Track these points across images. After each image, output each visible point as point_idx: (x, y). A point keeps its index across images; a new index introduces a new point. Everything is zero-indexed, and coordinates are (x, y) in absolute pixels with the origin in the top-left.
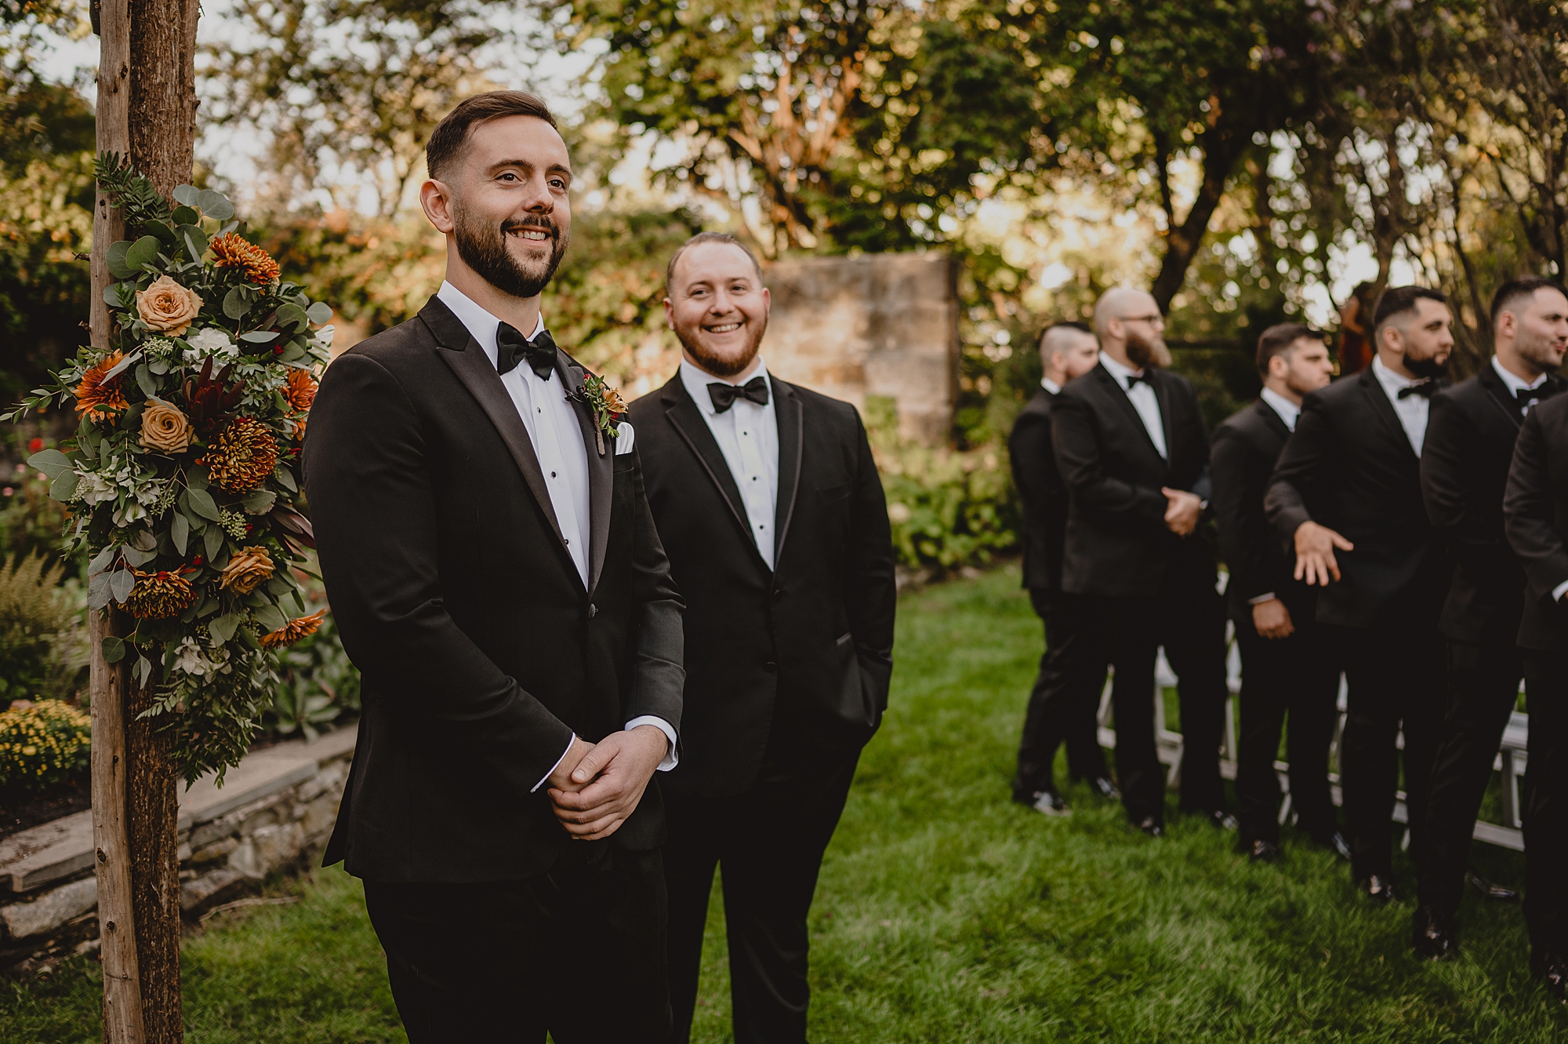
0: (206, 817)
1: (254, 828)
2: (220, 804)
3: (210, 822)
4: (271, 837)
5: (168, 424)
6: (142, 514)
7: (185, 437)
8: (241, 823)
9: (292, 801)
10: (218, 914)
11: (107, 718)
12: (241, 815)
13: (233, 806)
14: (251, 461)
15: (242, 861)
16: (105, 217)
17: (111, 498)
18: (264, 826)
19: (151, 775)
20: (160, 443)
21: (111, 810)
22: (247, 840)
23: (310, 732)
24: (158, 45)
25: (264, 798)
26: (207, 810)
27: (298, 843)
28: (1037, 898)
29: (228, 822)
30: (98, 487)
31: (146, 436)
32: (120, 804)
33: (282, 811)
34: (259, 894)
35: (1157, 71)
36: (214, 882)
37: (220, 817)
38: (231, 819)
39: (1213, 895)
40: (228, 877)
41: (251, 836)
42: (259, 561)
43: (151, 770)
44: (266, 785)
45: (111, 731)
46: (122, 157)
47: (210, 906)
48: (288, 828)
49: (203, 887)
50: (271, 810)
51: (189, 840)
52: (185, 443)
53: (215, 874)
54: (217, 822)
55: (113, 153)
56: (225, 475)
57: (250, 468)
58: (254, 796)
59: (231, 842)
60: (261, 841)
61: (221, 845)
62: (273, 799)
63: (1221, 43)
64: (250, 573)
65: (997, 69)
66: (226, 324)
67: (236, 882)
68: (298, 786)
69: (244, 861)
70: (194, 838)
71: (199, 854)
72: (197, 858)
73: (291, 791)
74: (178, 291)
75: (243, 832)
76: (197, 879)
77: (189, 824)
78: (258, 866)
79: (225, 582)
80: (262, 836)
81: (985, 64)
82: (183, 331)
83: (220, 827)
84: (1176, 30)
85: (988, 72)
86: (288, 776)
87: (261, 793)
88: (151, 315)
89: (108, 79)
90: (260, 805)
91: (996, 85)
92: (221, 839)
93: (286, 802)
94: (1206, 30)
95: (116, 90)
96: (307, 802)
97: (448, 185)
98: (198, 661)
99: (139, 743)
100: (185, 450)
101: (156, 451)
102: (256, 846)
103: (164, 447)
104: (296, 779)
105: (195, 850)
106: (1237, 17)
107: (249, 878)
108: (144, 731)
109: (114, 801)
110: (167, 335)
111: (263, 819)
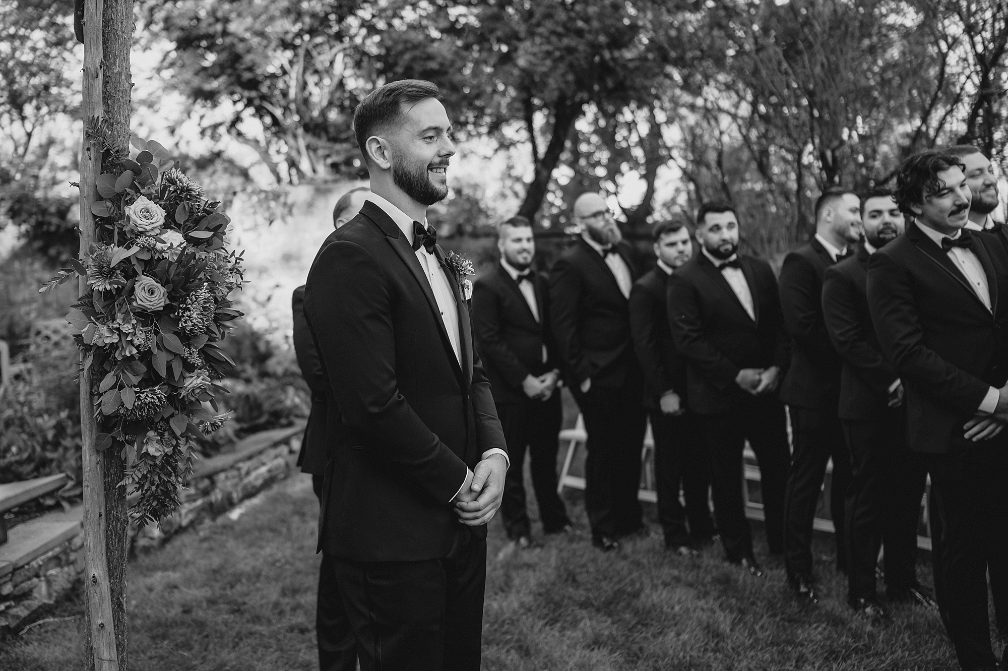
0: (21, 564)
1: (47, 570)
2: (28, 555)
3: (23, 567)
4: (56, 576)
5: (152, 292)
6: (135, 351)
7: (163, 300)
8: (40, 566)
9: (68, 551)
10: (30, 629)
11: (95, 487)
12: (40, 561)
13: (35, 555)
14: (202, 314)
15: (40, 593)
16: (90, 159)
17: (115, 341)
18: (52, 569)
19: (119, 525)
20: (147, 304)
21: (99, 548)
22: (43, 578)
23: (65, 504)
24: (117, 48)
25: (52, 549)
26: (21, 559)
27: (71, 579)
28: (570, 582)
29: (33, 567)
30: (107, 334)
31: (138, 299)
32: (104, 544)
33: (63, 557)
34: (54, 615)
35: (544, 65)
36: (26, 608)
37: (28, 564)
38: (34, 564)
39: (676, 573)
40: (35, 604)
41: (45, 576)
42: (203, 379)
43: (119, 521)
44: (53, 540)
45: (98, 496)
46: (101, 120)
47: (25, 625)
48: (66, 569)
49: (21, 611)
50: (56, 558)
51: (11, 580)
52: (163, 304)
53: (26, 602)
54: (26, 567)
55: (96, 117)
56: (191, 324)
57: (201, 319)
58: (46, 548)
59: (35, 580)
60: (52, 579)
61: (29, 582)
62: (57, 550)
63: (581, 48)
64: (200, 387)
65: (447, 63)
66: (178, 227)
67: (40, 607)
68: (70, 540)
69: (42, 594)
70: (14, 578)
71: (17, 589)
72: (16, 592)
73: (67, 544)
74: (151, 205)
75: (41, 573)
76: (15, 607)
77: (11, 569)
78: (50, 595)
79: (184, 393)
80: (51, 575)
81: (439, 60)
82: (158, 232)
83: (28, 570)
84: (554, 39)
85: (441, 65)
86: (64, 534)
87: (50, 546)
88: (139, 222)
89: (92, 69)
90: (50, 554)
91: (446, 73)
92: (29, 579)
93: (65, 552)
94: (572, 39)
95: (97, 77)
96: (75, 551)
97: (387, 140)
98: (158, 446)
99: (111, 503)
100: (162, 309)
101: (144, 310)
102: (49, 582)
103: (149, 307)
104: (70, 536)
105: (15, 586)
106: (590, 32)
107: (45, 604)
108: (114, 496)
109: (100, 542)
110: (148, 234)
111: (52, 565)
